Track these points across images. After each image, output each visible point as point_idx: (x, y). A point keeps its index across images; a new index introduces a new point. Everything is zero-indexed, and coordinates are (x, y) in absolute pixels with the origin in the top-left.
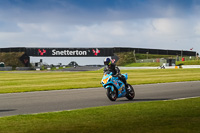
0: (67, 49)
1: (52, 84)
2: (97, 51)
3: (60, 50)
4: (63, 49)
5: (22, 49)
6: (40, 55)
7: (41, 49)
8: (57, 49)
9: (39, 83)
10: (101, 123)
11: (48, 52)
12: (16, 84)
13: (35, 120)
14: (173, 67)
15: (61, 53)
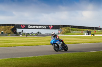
0: (36, 25)
1: (28, 43)
2: (51, 27)
3: (32, 25)
4: (34, 25)
5: (13, 25)
6: (22, 28)
7: (23, 25)
8: (31, 25)
9: (22, 42)
10: (53, 63)
11: (26, 27)
12: (10, 42)
13: (19, 61)
14: (90, 35)
15: (33, 27)
